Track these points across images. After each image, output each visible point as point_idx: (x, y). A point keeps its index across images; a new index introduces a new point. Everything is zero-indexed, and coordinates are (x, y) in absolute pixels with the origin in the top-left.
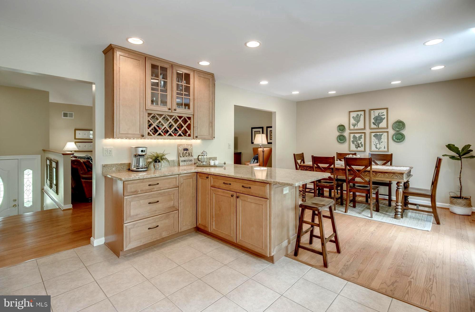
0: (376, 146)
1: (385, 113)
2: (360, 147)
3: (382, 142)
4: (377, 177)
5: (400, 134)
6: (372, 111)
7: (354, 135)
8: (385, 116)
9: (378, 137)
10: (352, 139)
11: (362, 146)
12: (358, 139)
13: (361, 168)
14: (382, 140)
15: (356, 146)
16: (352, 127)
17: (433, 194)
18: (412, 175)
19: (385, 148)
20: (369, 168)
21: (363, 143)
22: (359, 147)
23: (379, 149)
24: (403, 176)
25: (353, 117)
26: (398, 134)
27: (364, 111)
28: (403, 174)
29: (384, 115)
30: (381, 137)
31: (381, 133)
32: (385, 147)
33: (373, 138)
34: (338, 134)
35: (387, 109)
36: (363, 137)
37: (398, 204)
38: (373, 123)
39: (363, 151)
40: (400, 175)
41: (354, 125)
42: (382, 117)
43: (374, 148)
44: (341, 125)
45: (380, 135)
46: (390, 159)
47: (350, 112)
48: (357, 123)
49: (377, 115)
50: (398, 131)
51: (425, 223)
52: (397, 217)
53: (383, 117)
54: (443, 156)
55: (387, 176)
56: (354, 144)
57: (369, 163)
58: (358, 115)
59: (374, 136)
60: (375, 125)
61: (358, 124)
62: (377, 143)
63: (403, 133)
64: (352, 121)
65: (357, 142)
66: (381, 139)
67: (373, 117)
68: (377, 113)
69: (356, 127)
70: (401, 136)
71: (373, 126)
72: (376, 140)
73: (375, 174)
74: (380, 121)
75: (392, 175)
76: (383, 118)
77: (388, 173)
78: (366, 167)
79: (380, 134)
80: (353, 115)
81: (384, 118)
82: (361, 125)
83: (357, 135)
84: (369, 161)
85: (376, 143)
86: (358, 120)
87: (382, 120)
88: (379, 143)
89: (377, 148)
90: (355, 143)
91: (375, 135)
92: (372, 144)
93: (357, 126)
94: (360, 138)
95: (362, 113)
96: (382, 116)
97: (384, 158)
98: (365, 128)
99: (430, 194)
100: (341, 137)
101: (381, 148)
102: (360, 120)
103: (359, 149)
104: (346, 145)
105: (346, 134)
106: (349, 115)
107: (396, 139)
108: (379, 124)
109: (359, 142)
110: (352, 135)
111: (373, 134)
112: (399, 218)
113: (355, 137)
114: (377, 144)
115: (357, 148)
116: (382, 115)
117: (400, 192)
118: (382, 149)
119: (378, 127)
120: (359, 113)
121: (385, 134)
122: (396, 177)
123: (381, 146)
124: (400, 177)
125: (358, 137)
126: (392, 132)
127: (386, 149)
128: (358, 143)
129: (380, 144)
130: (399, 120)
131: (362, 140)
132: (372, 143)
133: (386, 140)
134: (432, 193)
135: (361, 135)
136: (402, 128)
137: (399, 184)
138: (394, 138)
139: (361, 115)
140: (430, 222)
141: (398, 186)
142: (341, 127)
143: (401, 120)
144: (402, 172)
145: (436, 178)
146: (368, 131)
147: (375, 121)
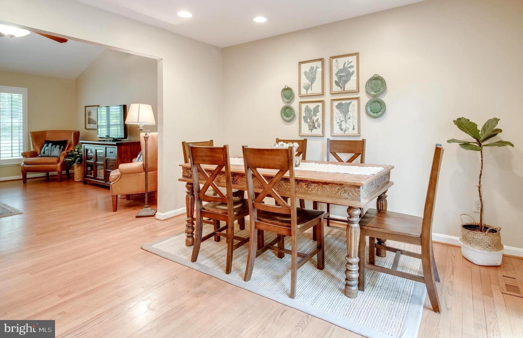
0: (341, 125)
1: (354, 63)
2: (316, 128)
3: (349, 118)
4: (311, 194)
5: (378, 102)
6: (334, 60)
7: (307, 106)
8: (354, 69)
9: (344, 108)
10: (303, 114)
11: (319, 126)
12: (312, 113)
13: (273, 172)
14: (350, 114)
15: (310, 126)
16: (303, 92)
17: (425, 235)
18: (393, 184)
19: (354, 129)
20: (287, 174)
21: (320, 121)
22: (314, 127)
23: (345, 132)
24: (359, 191)
25: (305, 73)
26: (374, 102)
27: (322, 60)
28: (359, 187)
29: (352, 67)
30: (348, 109)
31: (348, 102)
32: (354, 126)
33: (336, 111)
34: (283, 105)
35: (357, 54)
36: (320, 109)
37: (350, 261)
38: (336, 81)
39: (321, 136)
40: (352, 190)
41: (307, 88)
42: (349, 71)
43: (337, 131)
44: (286, 87)
45: (347, 105)
46: (361, 149)
47: (300, 63)
48: (312, 83)
49: (342, 68)
50: (375, 96)
51: (408, 306)
52: (349, 293)
53: (351, 70)
54: (449, 141)
55: (327, 191)
56: (307, 123)
57: (286, 160)
58: (312, 68)
59: (337, 107)
60: (339, 86)
61: (313, 85)
62: (342, 119)
63: (382, 99)
64: (305, 81)
65: (311, 118)
66: (348, 111)
67: (335, 71)
68: (341, 62)
69: (310, 92)
70: (379, 105)
71: (336, 89)
72: (340, 115)
73: (306, 187)
74: (346, 78)
75: (337, 189)
76: (351, 72)
77: (330, 185)
78: (283, 170)
79: (346, 103)
80: (305, 68)
81: (353, 72)
82: (316, 88)
83: (312, 106)
84: (286, 157)
85: (340, 119)
86: (313, 78)
87: (350, 75)
88: (346, 120)
89: (341, 129)
90: (309, 120)
91: (339, 104)
92: (335, 123)
93: (311, 89)
94: (316, 110)
95: (319, 64)
96: (349, 69)
97: (352, 148)
98: (323, 94)
99: (417, 233)
100: (287, 110)
101: (348, 129)
102: (316, 78)
103: (315, 132)
104: (295, 124)
105: (295, 105)
106: (299, 68)
107: (371, 111)
108: (345, 84)
109: (315, 118)
110: (304, 106)
111: (336, 103)
112: (353, 294)
113: (308, 110)
114: (341, 122)
115: (311, 130)
116: (349, 67)
117: (353, 230)
118: (350, 132)
119: (344, 89)
120: (314, 64)
121: (355, 102)
122: (346, 195)
123: (348, 125)
124: (352, 194)
125: (312, 110)
126: (365, 99)
127: (356, 132)
128: (313, 120)
129: (346, 122)
130: (376, 75)
131: (319, 115)
132: (334, 119)
133: (356, 114)
134: (423, 231)
135: (318, 106)
136: (382, 90)
137: (351, 211)
138: (369, 110)
139: (317, 68)
140: (420, 303)
141: (350, 217)
142: (286, 92)
143: (380, 75)
144: (357, 182)
145: (431, 196)
146: (327, 98)
147: (338, 79)
